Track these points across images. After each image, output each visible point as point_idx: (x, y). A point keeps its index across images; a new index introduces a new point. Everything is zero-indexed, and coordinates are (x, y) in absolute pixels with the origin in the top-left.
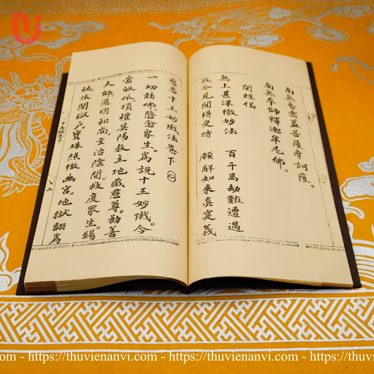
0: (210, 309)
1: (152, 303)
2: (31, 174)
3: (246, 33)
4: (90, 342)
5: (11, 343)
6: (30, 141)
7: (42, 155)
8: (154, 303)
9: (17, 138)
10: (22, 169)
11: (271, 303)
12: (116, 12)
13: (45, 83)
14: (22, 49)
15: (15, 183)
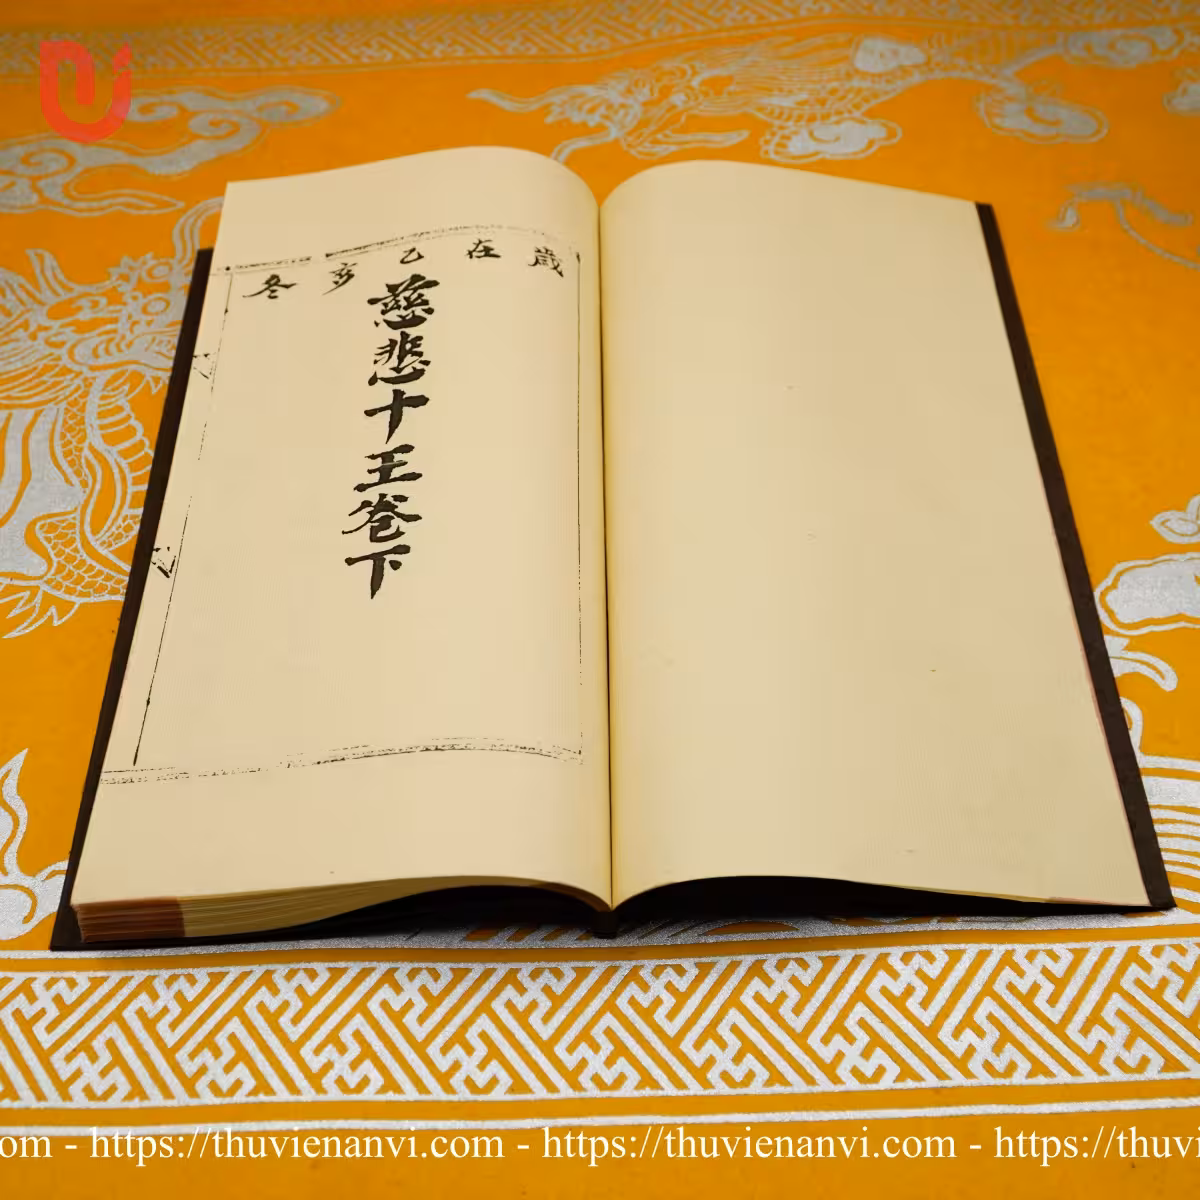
0: (682, 984)
1: (494, 970)
2: (98, 567)
3: (780, 116)
4: (293, 1098)
5: (34, 1104)
6: (94, 462)
7: (132, 506)
8: (502, 969)
9: (53, 454)
10: (67, 550)
11: (881, 962)
12: (365, 60)
13: (140, 280)
14: (69, 176)
15: (45, 593)
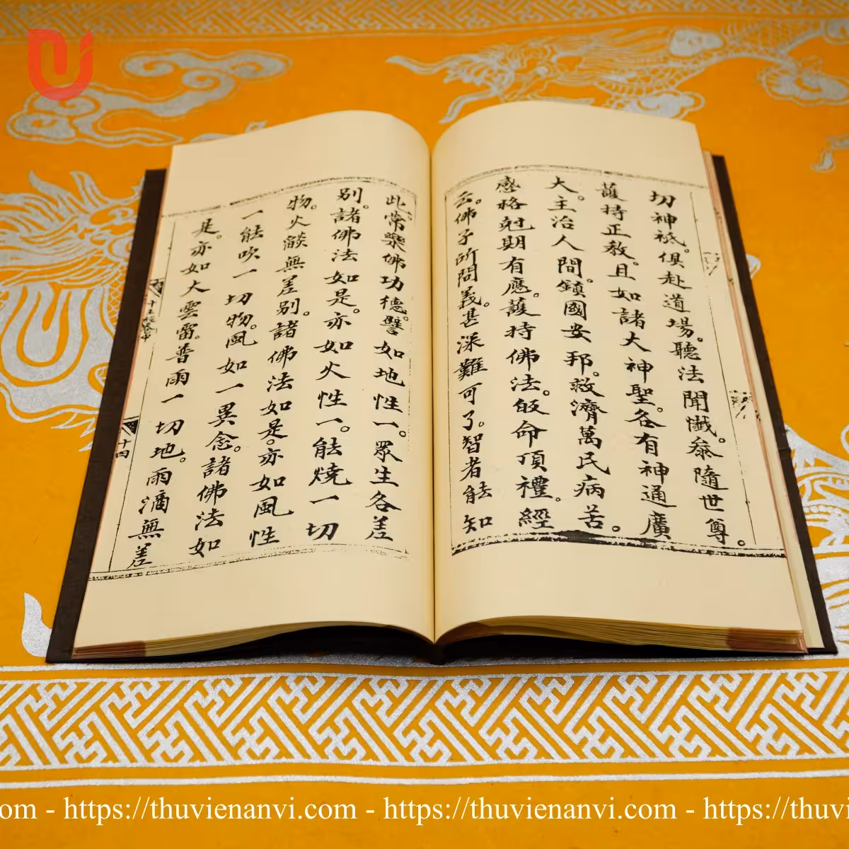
0: (563, 690)
3: (616, 89)
4: (306, 761)
8: (441, 681)
9: (103, 321)
11: (697, 681)
12: (308, 30)
14: (96, 117)
